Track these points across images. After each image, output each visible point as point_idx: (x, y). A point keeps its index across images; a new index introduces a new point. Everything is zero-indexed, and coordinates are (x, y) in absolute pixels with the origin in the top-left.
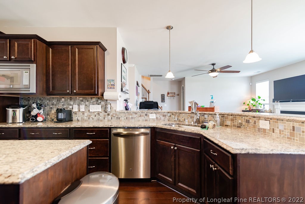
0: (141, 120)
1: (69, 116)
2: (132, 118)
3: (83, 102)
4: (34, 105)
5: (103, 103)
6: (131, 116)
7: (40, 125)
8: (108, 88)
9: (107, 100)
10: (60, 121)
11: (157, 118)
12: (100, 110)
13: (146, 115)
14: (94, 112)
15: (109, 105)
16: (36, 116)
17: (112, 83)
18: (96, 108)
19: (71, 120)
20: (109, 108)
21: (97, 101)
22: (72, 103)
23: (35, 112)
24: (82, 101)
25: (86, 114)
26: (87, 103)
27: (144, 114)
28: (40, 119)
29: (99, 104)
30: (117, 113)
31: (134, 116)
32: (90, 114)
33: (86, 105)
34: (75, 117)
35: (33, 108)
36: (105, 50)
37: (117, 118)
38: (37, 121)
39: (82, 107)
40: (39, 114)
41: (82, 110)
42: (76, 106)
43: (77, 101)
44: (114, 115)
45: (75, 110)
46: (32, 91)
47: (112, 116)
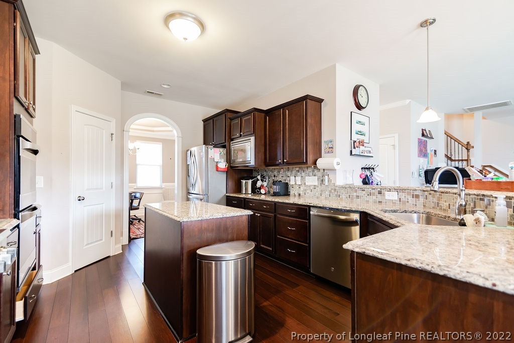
0: (371, 201)
1: (285, 190)
2: (358, 197)
3: (299, 173)
4: (259, 177)
5: (319, 174)
6: (355, 194)
7: (263, 197)
8: (325, 152)
9: (324, 170)
10: (275, 194)
11: (400, 199)
12: (316, 184)
13: (380, 193)
14: (310, 186)
15: (326, 177)
16: (260, 188)
17: (330, 145)
18: (312, 180)
19: (287, 194)
20: (327, 180)
21: (313, 171)
22: (289, 174)
23: (259, 184)
24: (298, 171)
25: (302, 188)
26: (303, 174)
27: (376, 192)
28: (263, 191)
29: (315, 175)
30: (337, 188)
31: (360, 193)
32: (305, 188)
33: (302, 177)
34: (292, 191)
35: (258, 180)
36: (320, 101)
37: (336, 195)
38: (261, 193)
39: (299, 179)
40: (262, 186)
41: (299, 182)
42: (292, 178)
43: (294, 172)
44: (333, 191)
45: (292, 183)
46: (252, 163)
47: (330, 191)
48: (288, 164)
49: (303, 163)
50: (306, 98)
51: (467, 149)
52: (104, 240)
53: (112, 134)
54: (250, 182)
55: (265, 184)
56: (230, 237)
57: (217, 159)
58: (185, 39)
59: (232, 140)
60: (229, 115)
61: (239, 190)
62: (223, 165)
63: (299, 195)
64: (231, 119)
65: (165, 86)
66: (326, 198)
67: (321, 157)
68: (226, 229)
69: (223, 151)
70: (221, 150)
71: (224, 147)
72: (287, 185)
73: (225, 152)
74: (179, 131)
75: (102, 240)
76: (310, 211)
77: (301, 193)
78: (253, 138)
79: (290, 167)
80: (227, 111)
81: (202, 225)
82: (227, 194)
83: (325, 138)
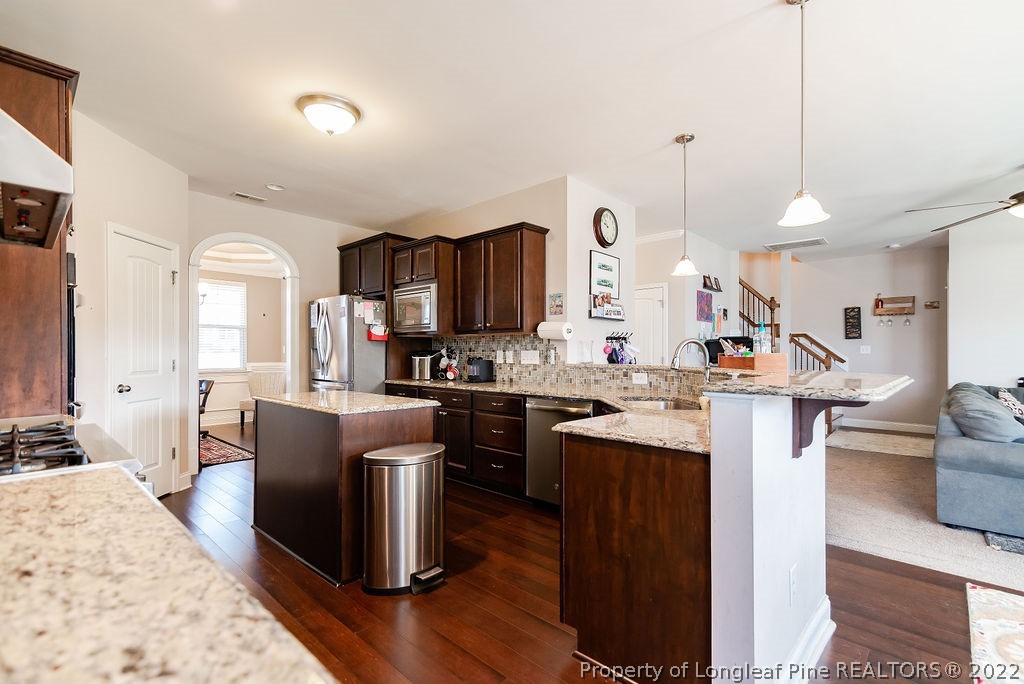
0: (614, 387)
1: (489, 372)
2: (596, 381)
3: (510, 346)
4: (444, 352)
5: (542, 347)
6: (593, 377)
7: (451, 385)
8: (551, 313)
9: (549, 340)
10: (472, 380)
11: (651, 383)
12: (537, 362)
13: (626, 375)
14: (527, 366)
15: (553, 351)
16: (445, 371)
17: (558, 302)
18: (530, 357)
19: (490, 378)
20: (553, 357)
21: (533, 342)
22: (494, 346)
23: (444, 362)
24: (509, 342)
25: (515, 370)
26: (517, 347)
27: (621, 373)
28: (450, 375)
29: (535, 349)
30: (567, 369)
31: (600, 376)
32: (521, 369)
33: (515, 351)
34: (500, 375)
35: (442, 356)
36: (545, 231)
37: (567, 381)
38: (447, 379)
39: (510, 354)
40: (449, 367)
41: (510, 360)
42: (500, 353)
43: (502, 343)
44: (562, 373)
45: (499, 360)
46: (434, 328)
47: (558, 375)
48: (493, 330)
49: (516, 329)
50: (521, 226)
51: (770, 308)
52: (160, 464)
53: (174, 273)
54: (428, 359)
55: (454, 363)
56: (408, 438)
57: (370, 318)
58: (331, 132)
59: (397, 287)
60: (391, 243)
61: (408, 372)
62: (379, 330)
63: (511, 380)
64: (395, 251)
65: (274, 188)
66: (551, 384)
67: (544, 320)
68: (402, 426)
69: (380, 305)
70: (377, 303)
71: (381, 298)
72: (490, 364)
73: (383, 307)
74: (295, 266)
75: (156, 464)
76: (525, 403)
77: (514, 377)
78: (434, 287)
79: (497, 335)
80: (387, 235)
81: (368, 420)
82: (387, 381)
83: (551, 290)
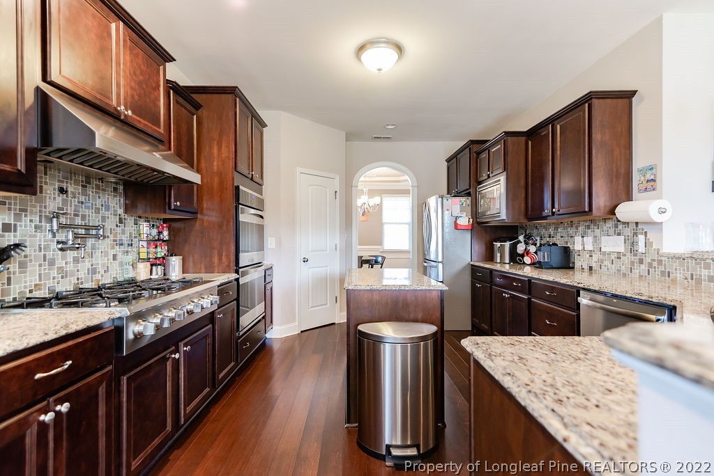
1: (566, 260)
3: (589, 231)
4: (521, 238)
5: (628, 231)
7: (527, 271)
8: (640, 191)
9: (637, 223)
10: (541, 266)
12: (622, 249)
14: (609, 254)
16: (523, 256)
17: (649, 176)
18: (613, 244)
19: (567, 265)
20: (642, 244)
21: (616, 226)
22: (571, 231)
23: (521, 248)
24: (589, 227)
25: (595, 258)
26: (597, 232)
28: (527, 260)
29: (619, 234)
30: (663, 259)
32: (601, 257)
33: (595, 237)
34: (579, 262)
35: (519, 242)
36: (629, 95)
37: (663, 273)
38: (524, 263)
39: (589, 240)
40: (527, 252)
41: (589, 247)
42: (578, 239)
43: (580, 229)
44: (655, 264)
45: (577, 246)
46: (503, 216)
47: (650, 265)
48: (560, 215)
49: (583, 213)
50: (589, 98)
52: (328, 306)
53: (336, 192)
54: (507, 245)
55: (532, 249)
57: (457, 212)
58: (380, 70)
59: (480, 183)
60: (476, 148)
61: (490, 257)
62: (465, 221)
63: (591, 268)
64: (478, 154)
65: (390, 127)
66: (641, 276)
67: (629, 198)
68: (406, 305)
69: (466, 201)
70: (463, 199)
71: (469, 194)
72: (566, 252)
73: (469, 202)
74: (414, 179)
75: (326, 304)
76: (578, 295)
77: (594, 265)
78: (503, 178)
79: (575, 220)
80: (472, 142)
82: (472, 263)
83: (639, 161)
